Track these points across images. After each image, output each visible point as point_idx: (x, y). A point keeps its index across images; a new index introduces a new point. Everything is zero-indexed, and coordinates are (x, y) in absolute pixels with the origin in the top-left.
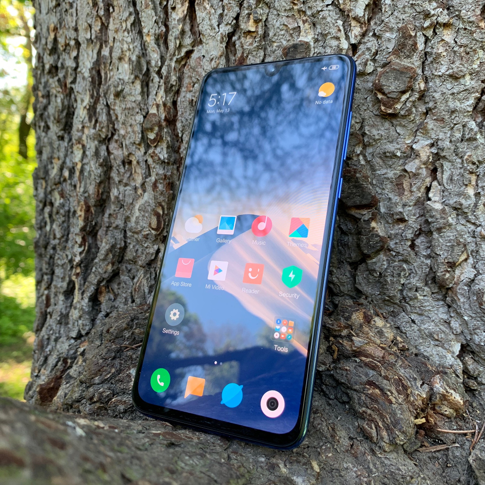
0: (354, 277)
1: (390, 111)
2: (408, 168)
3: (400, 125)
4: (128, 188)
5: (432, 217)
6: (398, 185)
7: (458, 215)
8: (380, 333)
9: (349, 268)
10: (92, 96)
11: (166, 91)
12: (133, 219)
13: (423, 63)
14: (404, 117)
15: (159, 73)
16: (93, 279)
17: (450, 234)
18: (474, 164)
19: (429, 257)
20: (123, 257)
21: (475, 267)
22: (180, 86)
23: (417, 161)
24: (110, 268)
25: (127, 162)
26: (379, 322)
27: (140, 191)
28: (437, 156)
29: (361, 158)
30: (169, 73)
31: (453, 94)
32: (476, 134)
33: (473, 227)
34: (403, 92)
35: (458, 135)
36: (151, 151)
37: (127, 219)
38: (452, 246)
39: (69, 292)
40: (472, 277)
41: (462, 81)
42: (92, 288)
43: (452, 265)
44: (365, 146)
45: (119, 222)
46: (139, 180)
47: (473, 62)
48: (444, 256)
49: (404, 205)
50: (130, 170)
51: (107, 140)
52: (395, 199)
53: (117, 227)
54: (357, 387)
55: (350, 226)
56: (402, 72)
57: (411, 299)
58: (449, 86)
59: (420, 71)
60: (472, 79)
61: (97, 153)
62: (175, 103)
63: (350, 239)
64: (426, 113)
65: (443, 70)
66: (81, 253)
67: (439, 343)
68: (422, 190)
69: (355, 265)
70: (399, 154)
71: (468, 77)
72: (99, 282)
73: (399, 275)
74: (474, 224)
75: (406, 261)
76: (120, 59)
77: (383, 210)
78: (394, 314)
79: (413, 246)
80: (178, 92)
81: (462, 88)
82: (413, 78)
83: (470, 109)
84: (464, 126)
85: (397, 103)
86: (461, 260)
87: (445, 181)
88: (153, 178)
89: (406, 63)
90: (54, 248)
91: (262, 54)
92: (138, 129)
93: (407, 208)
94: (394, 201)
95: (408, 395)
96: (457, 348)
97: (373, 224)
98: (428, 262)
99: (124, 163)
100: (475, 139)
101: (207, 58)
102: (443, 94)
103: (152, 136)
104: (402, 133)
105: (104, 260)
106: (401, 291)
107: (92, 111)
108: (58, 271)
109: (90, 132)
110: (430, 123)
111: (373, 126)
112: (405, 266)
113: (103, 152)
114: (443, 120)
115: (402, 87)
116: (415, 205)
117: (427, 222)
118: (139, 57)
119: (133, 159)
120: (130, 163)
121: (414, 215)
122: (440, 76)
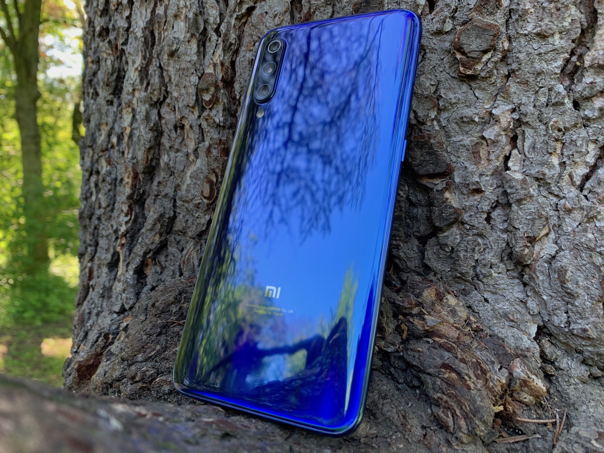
0: (422, 252)
1: (470, 72)
2: (486, 134)
3: (480, 88)
4: (179, 154)
5: (511, 187)
6: (475, 154)
7: (539, 186)
8: (453, 312)
9: (416, 242)
10: (144, 58)
11: (224, 50)
12: (184, 187)
13: (507, 21)
14: (484, 79)
15: (217, 31)
16: (139, 250)
17: (530, 207)
18: (560, 130)
19: (506, 231)
20: (171, 228)
21: (556, 243)
22: (239, 45)
23: (496, 127)
24: (157, 239)
25: (179, 127)
26: (452, 300)
27: (192, 157)
28: (519, 122)
29: (435, 123)
30: (228, 30)
31: (540, 54)
32: (563, 98)
33: (555, 200)
34: (485, 52)
35: (543, 99)
36: (205, 114)
37: (177, 187)
38: (533, 220)
39: (113, 265)
40: (553, 253)
41: (550, 40)
42: (138, 260)
43: (532, 240)
44: (440, 110)
45: (169, 190)
46: (192, 145)
47: (564, 19)
48: (523, 229)
49: (481, 175)
50: (182, 135)
51: (158, 104)
52: (471, 167)
53: (166, 196)
54: (431, 370)
55: (420, 197)
56: (484, 29)
57: (485, 276)
58: (535, 46)
59: (503, 29)
60: (561, 38)
61: (147, 117)
62: (233, 63)
63: (420, 212)
64: (508, 77)
65: (530, 28)
66: (127, 223)
67: (514, 324)
68: (501, 159)
69: (423, 240)
70: (477, 119)
71: (557, 36)
72: (146, 254)
73: (473, 250)
74: (557, 196)
75: (481, 235)
76: (176, 16)
77: (457, 180)
78: (465, 293)
79: (488, 219)
80: (237, 52)
81: (550, 47)
82: (496, 36)
83: (558, 71)
84: (550, 90)
85: (477, 63)
86: (541, 235)
87: (526, 149)
88: (207, 143)
89: (489, 20)
90: (99, 219)
91: (330, 10)
92: (192, 90)
93: (484, 178)
94: (470, 170)
95: (487, 380)
96: (534, 330)
97: (447, 195)
98: (505, 236)
99: (176, 127)
100: (563, 104)
101: (271, 14)
102: (529, 54)
103: (207, 97)
104: (480, 96)
105: (151, 230)
106: (474, 267)
107: (144, 72)
108: (103, 242)
109: (140, 94)
110: (513, 87)
111: (449, 89)
112: (480, 240)
113: (154, 117)
114: (527, 83)
115: (485, 46)
116: (492, 175)
117: (505, 193)
118: (196, 15)
119: (186, 123)
120: (182, 127)
121: (491, 186)
122: (526, 35)
